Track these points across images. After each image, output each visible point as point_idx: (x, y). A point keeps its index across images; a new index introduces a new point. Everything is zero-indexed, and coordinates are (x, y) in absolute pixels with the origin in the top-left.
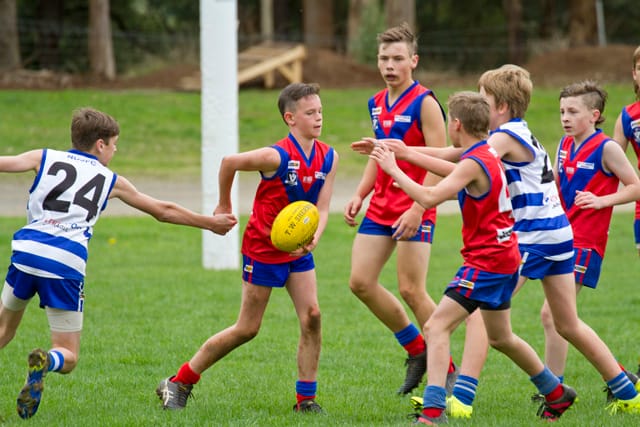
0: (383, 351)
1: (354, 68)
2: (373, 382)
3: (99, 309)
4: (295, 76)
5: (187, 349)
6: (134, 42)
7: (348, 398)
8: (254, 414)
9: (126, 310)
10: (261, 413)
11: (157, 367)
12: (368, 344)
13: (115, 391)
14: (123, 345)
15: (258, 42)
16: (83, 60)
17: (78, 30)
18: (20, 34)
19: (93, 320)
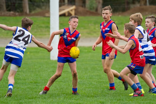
0: (94, 80)
1: (87, 11)
2: (92, 87)
3: (25, 70)
4: (73, 13)
5: (46, 79)
6: (34, 5)
7: (86, 91)
8: (63, 95)
9: (31, 70)
10: (64, 95)
11: (39, 84)
12: (91, 78)
13: (29, 90)
14: (31, 78)
15: (64, 5)
16: (21, 9)
17: (20, 2)
18: (6, 3)
19: (24, 72)
